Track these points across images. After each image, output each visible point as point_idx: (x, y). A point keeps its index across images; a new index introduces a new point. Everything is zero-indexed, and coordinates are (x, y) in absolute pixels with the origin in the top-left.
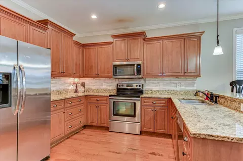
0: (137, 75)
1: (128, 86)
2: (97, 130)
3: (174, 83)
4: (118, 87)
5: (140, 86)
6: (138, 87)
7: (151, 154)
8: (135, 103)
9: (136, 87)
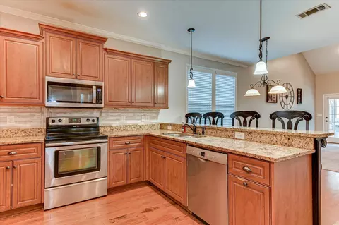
0: (97, 103)
1: (71, 121)
2: (17, 219)
3: (138, 116)
4: (51, 124)
5: (93, 121)
6: (91, 123)
7: (145, 212)
8: (99, 148)
9: (87, 123)
